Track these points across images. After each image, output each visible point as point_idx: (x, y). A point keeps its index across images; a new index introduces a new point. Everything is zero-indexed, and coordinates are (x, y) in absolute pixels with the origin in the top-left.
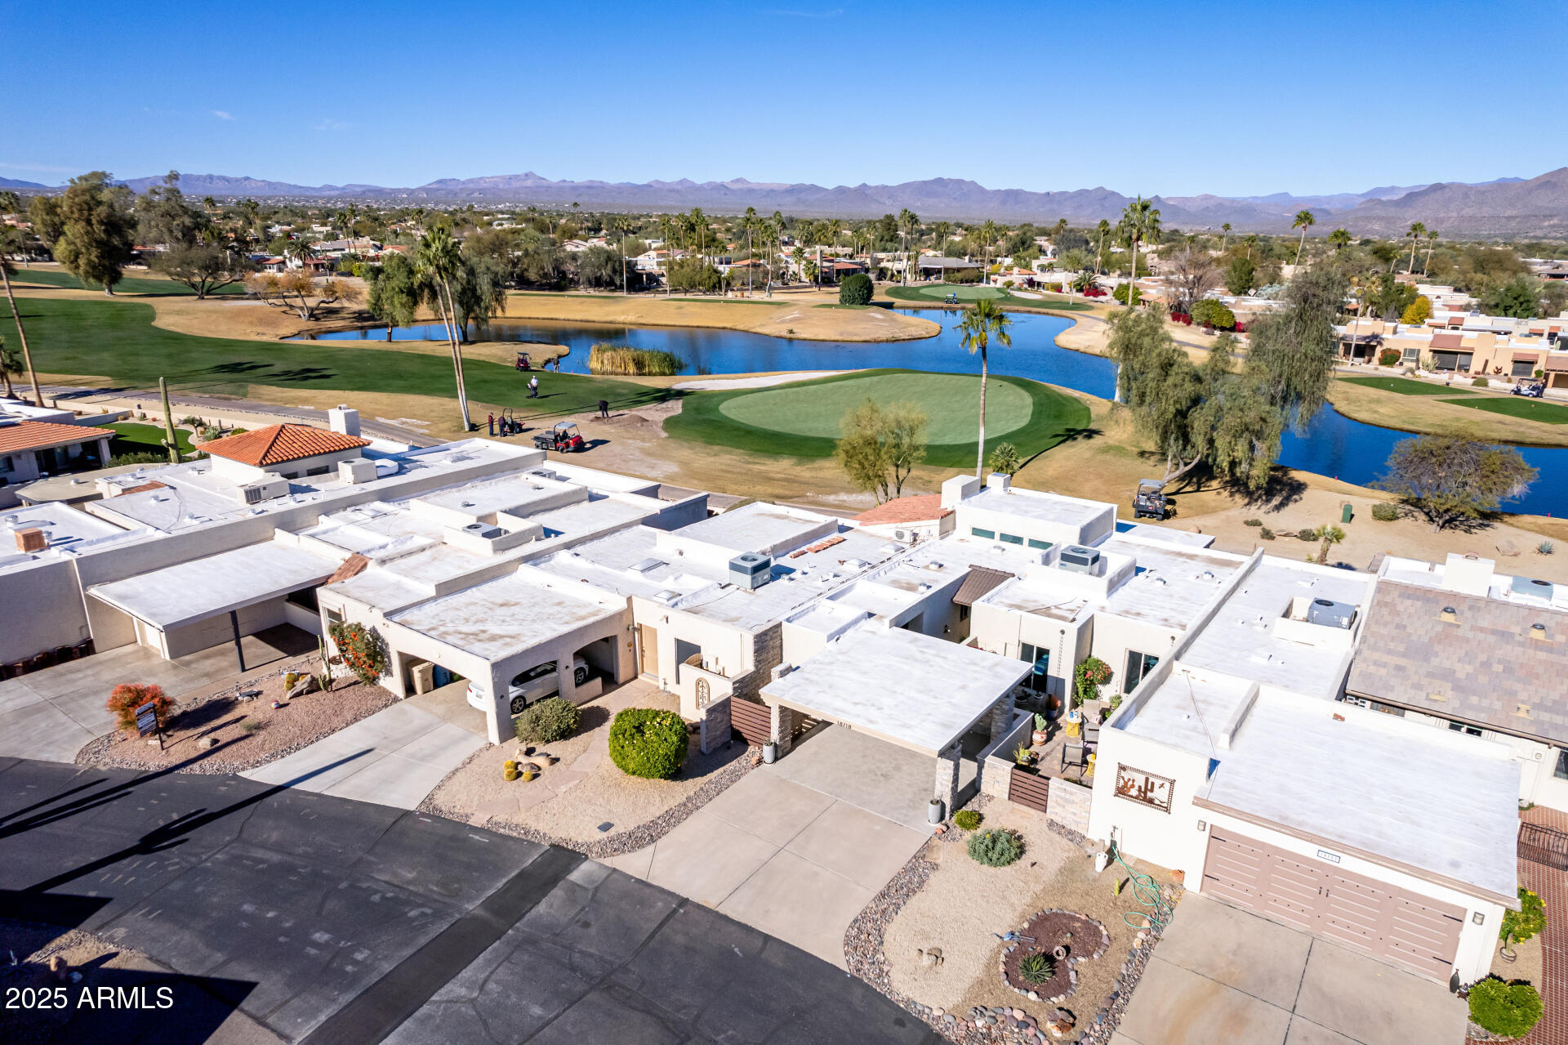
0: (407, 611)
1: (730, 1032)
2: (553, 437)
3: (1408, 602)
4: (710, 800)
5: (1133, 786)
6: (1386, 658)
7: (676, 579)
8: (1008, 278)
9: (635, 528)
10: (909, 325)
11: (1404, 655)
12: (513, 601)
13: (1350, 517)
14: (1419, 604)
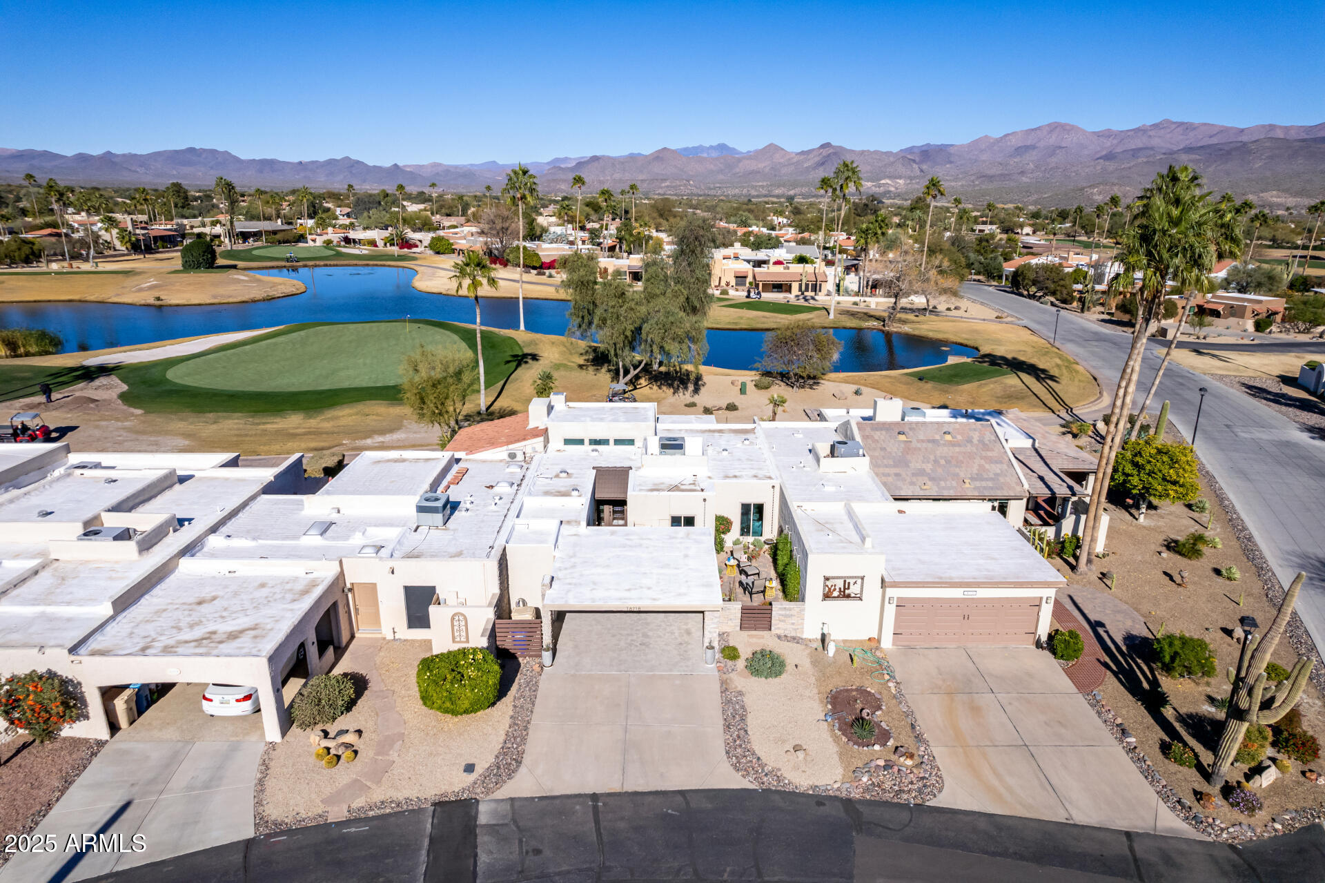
0: (91, 640)
1: (728, 869)
2: (11, 431)
3: (878, 433)
4: (532, 712)
5: (835, 590)
6: (887, 470)
7: (364, 533)
8: (325, 237)
9: (259, 499)
10: (274, 285)
11: (895, 466)
12: (209, 596)
13: (743, 391)
14: (884, 432)
